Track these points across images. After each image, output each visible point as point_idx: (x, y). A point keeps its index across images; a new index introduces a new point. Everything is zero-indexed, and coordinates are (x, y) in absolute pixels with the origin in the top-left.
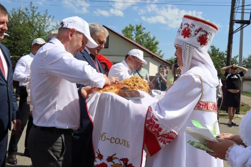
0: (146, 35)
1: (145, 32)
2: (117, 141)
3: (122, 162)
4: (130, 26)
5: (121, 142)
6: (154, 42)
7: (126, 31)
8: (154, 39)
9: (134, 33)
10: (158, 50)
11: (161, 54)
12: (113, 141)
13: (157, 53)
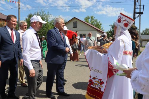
0: (96, 21)
1: (95, 19)
2: (98, 71)
3: (99, 80)
4: (88, 16)
5: (99, 72)
6: (99, 24)
7: (86, 19)
8: (99, 22)
9: (90, 20)
11: (103, 29)
12: (96, 71)
13: (101, 29)
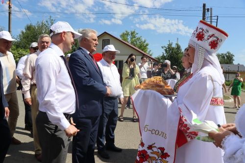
0: (139, 39)
1: (138, 36)
4: (127, 32)
6: (145, 44)
7: (123, 35)
8: (145, 42)
9: (129, 37)
10: (148, 50)
11: (151, 53)
12: (153, 132)
13: (147, 52)
